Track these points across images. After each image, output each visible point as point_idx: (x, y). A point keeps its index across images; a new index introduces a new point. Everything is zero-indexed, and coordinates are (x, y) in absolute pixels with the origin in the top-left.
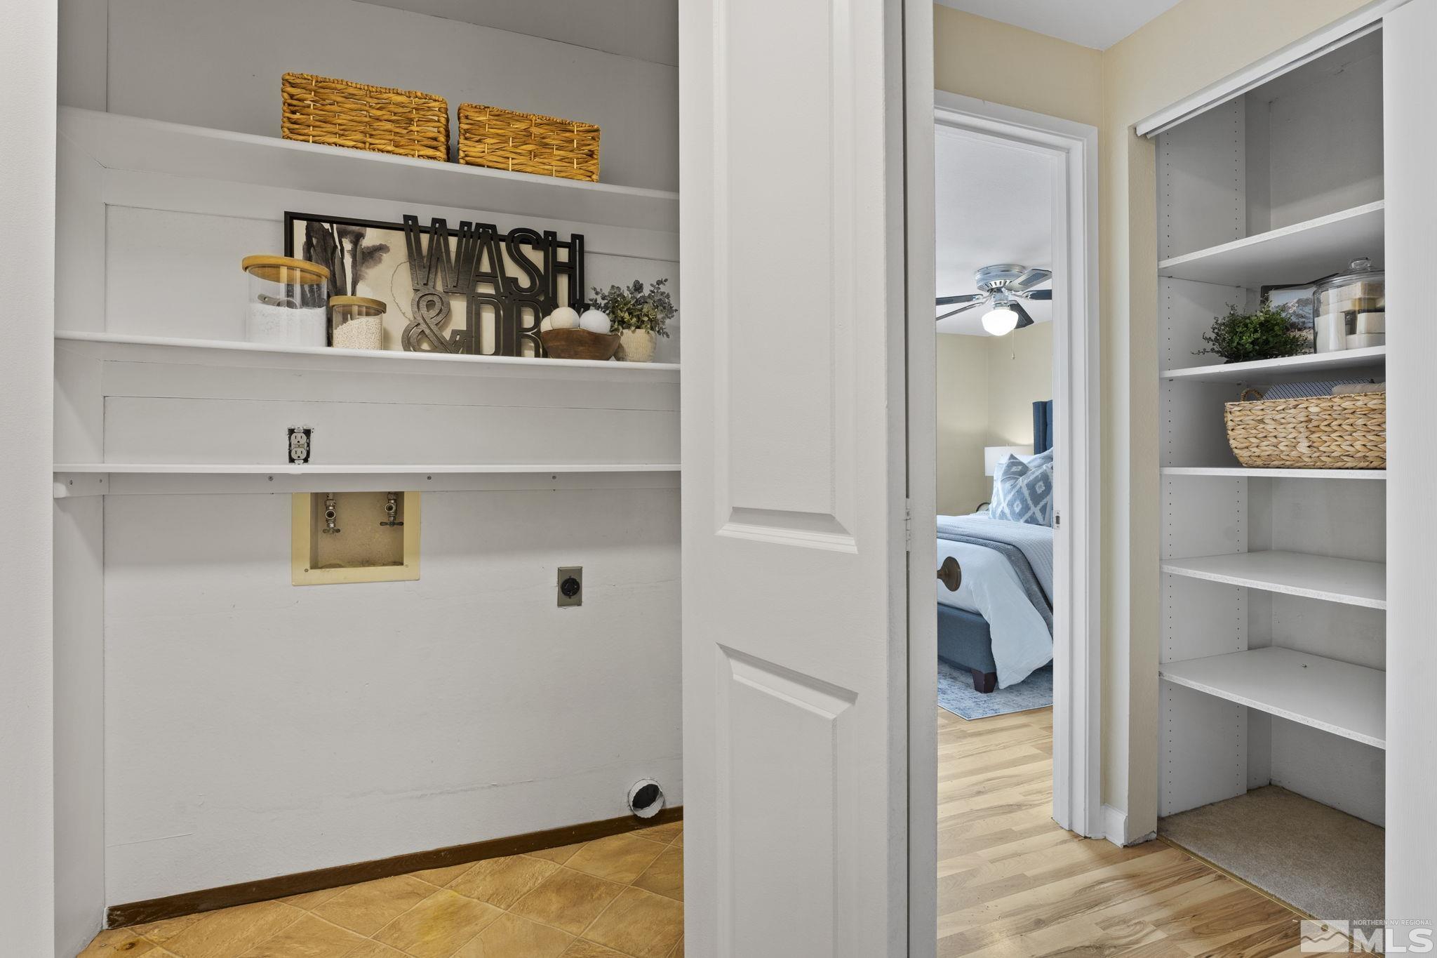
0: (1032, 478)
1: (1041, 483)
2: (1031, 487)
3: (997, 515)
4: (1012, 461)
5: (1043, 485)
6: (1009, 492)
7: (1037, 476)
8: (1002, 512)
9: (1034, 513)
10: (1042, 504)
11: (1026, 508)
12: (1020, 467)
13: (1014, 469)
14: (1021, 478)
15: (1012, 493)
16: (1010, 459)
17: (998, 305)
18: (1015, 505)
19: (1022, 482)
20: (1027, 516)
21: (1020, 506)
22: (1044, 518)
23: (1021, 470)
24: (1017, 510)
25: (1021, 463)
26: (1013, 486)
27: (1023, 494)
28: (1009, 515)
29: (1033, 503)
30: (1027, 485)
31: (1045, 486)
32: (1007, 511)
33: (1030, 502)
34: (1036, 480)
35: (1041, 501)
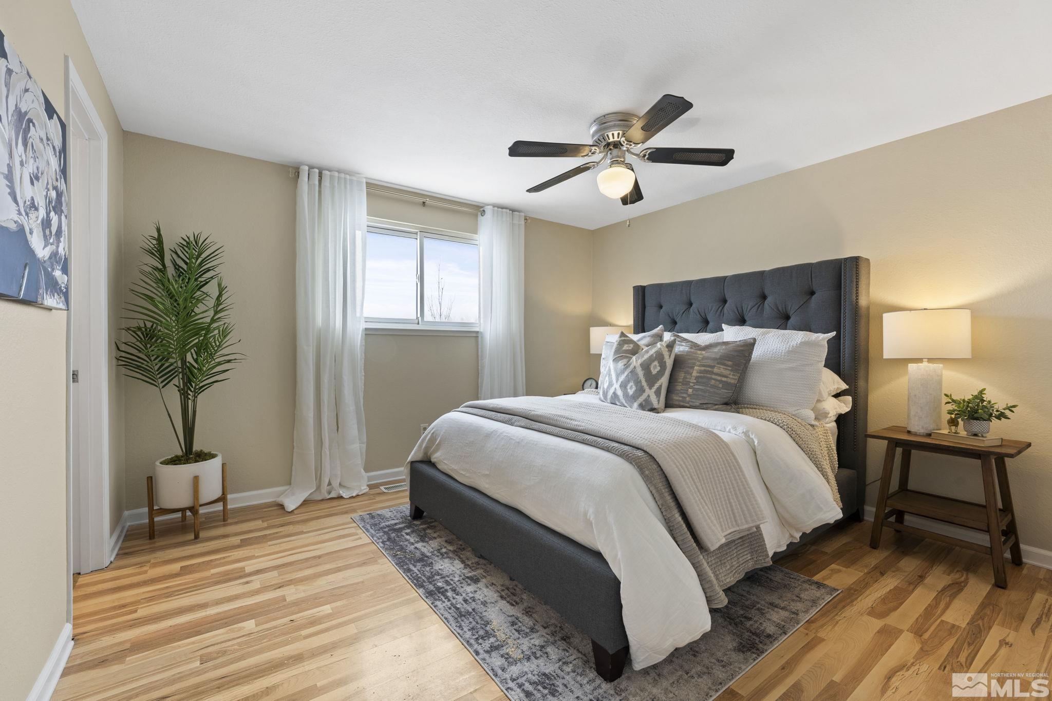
0: (646, 357)
1: (656, 363)
2: (646, 366)
3: (609, 397)
4: (623, 338)
5: (658, 365)
6: (623, 372)
7: (652, 355)
8: (615, 393)
9: (649, 396)
10: (657, 386)
11: (641, 390)
12: (632, 346)
13: (626, 347)
14: (634, 358)
15: (626, 373)
16: (620, 337)
17: (614, 163)
18: (628, 387)
19: (636, 361)
20: (641, 399)
21: (634, 388)
22: (659, 401)
23: (632, 348)
24: (631, 392)
25: (631, 341)
26: (627, 366)
27: (637, 374)
28: (621, 397)
29: (648, 385)
30: (642, 365)
31: (660, 366)
32: (620, 393)
33: (644, 384)
34: (651, 360)
35: (656, 382)
